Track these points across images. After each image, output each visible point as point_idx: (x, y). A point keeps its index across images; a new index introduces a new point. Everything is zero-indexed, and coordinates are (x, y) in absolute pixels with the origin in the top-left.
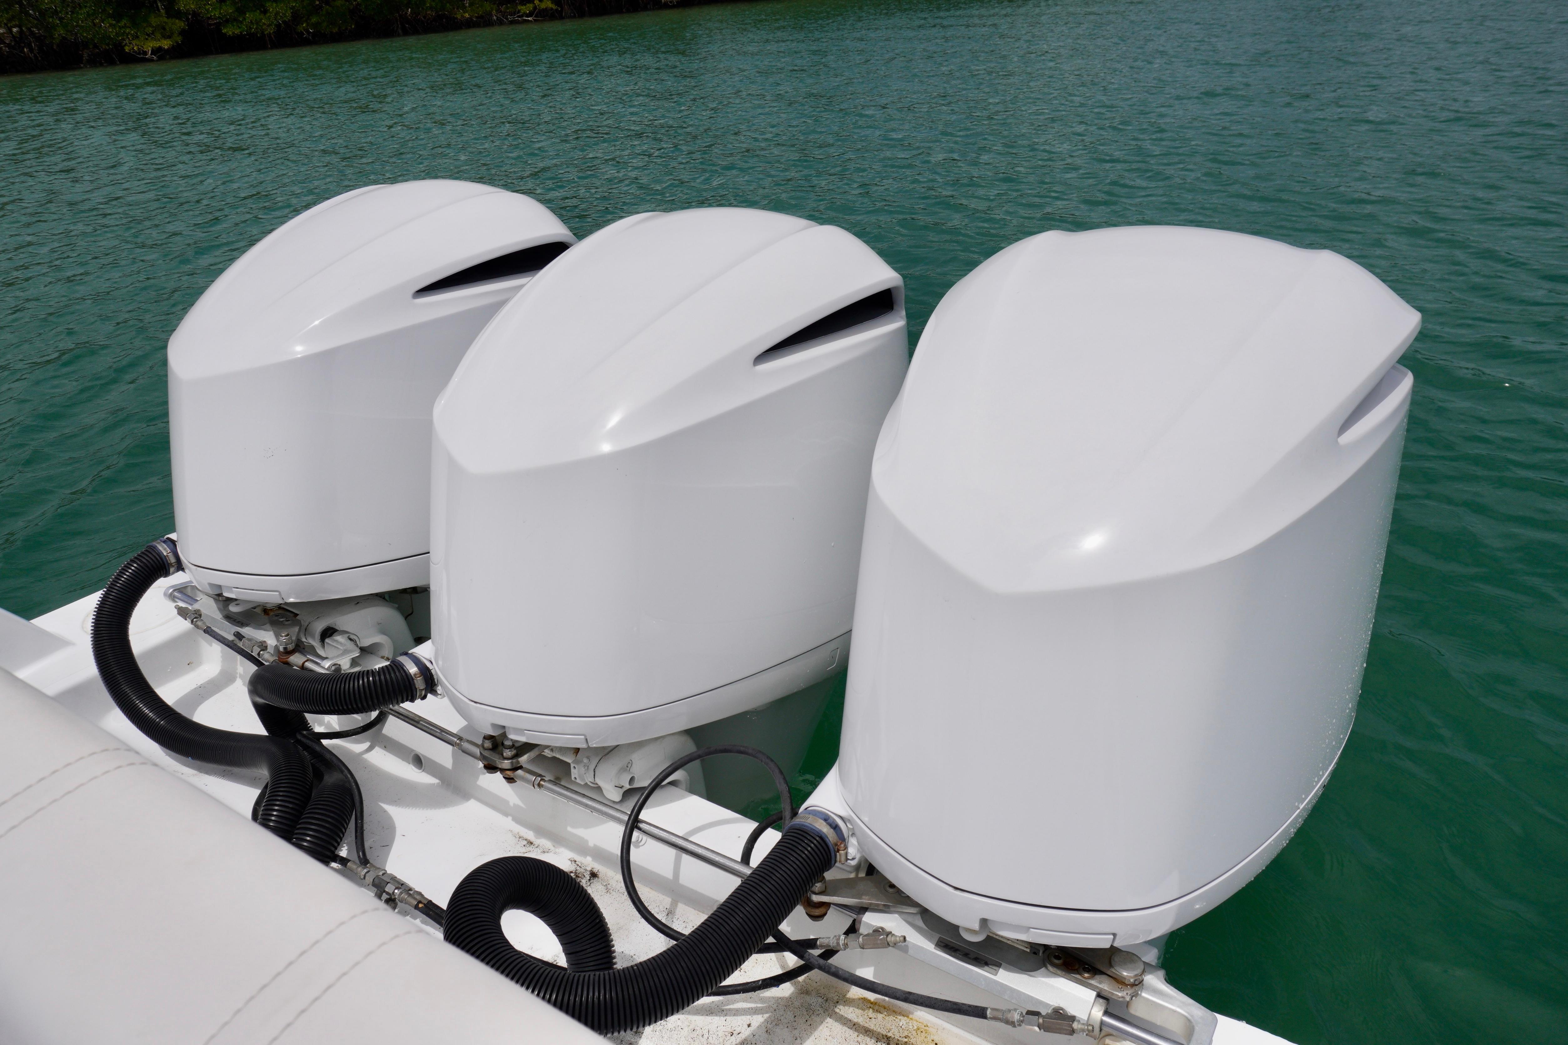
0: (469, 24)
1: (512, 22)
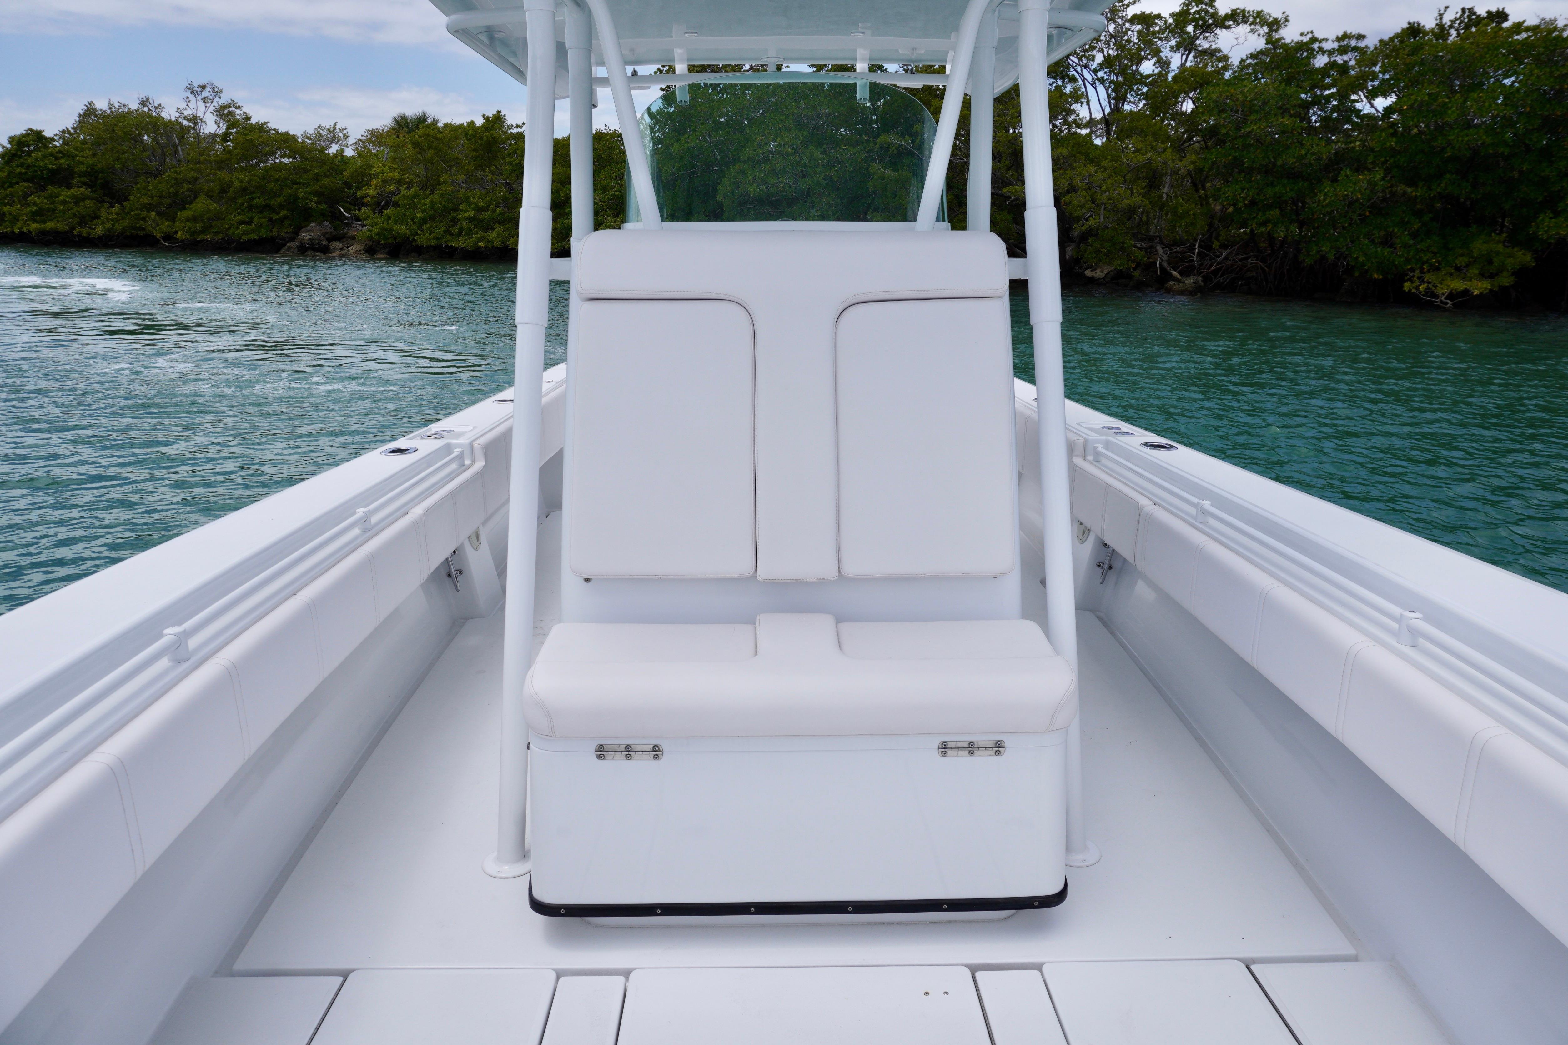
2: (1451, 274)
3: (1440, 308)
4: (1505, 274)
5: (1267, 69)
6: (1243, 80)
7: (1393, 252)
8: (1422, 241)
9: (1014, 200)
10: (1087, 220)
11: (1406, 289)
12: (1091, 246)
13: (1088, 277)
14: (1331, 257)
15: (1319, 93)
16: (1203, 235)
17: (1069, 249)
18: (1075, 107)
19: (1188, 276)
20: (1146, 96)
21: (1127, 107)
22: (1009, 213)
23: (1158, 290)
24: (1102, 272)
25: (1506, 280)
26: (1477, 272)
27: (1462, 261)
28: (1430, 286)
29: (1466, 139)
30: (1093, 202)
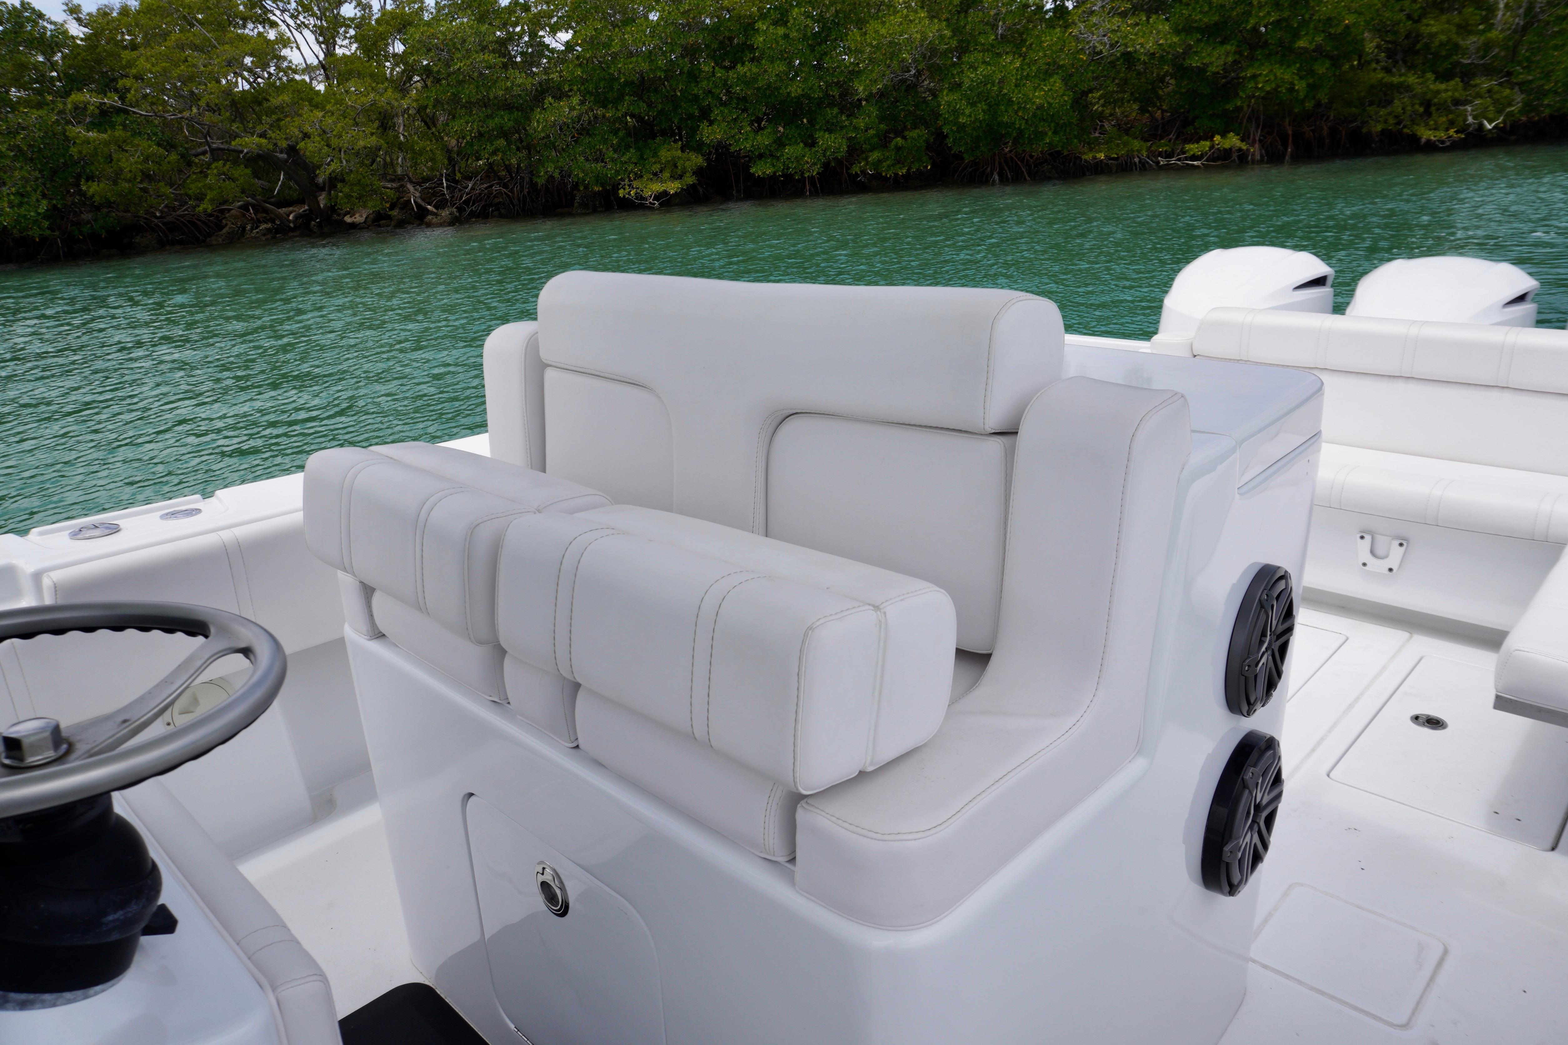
0: (1098, 170)
1: (1168, 168)
2: (651, 179)
3: (651, 208)
4: (688, 174)
5: (460, 9)
6: (440, 20)
7: (604, 167)
8: (624, 154)
9: (247, 153)
10: (329, 164)
11: (621, 195)
12: (341, 192)
13: (349, 224)
14: (556, 175)
15: (511, 30)
16: (447, 169)
17: (321, 198)
18: (285, 52)
19: (444, 208)
20: (355, 38)
21: (339, 51)
22: (246, 167)
23: (419, 225)
24: (361, 216)
25: (690, 180)
26: (668, 175)
27: (656, 168)
28: (639, 191)
29: (631, 66)
30: (328, 146)
